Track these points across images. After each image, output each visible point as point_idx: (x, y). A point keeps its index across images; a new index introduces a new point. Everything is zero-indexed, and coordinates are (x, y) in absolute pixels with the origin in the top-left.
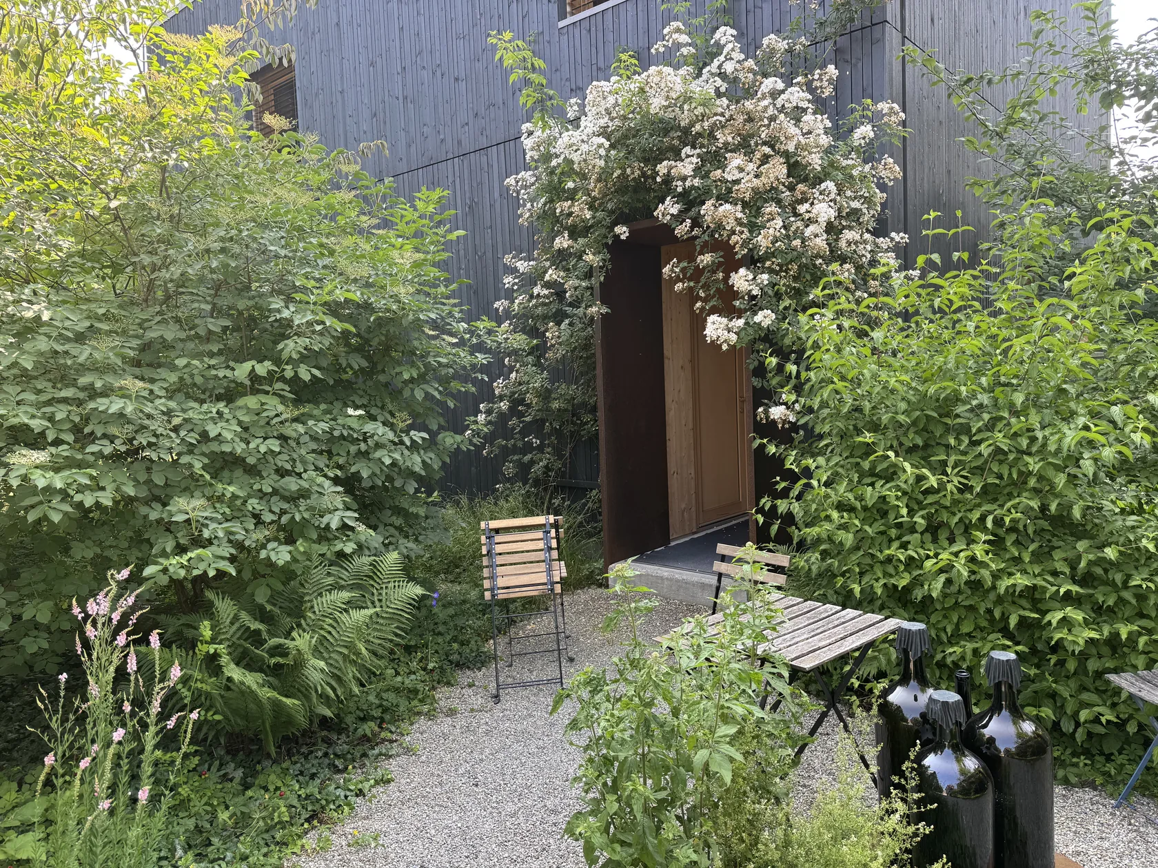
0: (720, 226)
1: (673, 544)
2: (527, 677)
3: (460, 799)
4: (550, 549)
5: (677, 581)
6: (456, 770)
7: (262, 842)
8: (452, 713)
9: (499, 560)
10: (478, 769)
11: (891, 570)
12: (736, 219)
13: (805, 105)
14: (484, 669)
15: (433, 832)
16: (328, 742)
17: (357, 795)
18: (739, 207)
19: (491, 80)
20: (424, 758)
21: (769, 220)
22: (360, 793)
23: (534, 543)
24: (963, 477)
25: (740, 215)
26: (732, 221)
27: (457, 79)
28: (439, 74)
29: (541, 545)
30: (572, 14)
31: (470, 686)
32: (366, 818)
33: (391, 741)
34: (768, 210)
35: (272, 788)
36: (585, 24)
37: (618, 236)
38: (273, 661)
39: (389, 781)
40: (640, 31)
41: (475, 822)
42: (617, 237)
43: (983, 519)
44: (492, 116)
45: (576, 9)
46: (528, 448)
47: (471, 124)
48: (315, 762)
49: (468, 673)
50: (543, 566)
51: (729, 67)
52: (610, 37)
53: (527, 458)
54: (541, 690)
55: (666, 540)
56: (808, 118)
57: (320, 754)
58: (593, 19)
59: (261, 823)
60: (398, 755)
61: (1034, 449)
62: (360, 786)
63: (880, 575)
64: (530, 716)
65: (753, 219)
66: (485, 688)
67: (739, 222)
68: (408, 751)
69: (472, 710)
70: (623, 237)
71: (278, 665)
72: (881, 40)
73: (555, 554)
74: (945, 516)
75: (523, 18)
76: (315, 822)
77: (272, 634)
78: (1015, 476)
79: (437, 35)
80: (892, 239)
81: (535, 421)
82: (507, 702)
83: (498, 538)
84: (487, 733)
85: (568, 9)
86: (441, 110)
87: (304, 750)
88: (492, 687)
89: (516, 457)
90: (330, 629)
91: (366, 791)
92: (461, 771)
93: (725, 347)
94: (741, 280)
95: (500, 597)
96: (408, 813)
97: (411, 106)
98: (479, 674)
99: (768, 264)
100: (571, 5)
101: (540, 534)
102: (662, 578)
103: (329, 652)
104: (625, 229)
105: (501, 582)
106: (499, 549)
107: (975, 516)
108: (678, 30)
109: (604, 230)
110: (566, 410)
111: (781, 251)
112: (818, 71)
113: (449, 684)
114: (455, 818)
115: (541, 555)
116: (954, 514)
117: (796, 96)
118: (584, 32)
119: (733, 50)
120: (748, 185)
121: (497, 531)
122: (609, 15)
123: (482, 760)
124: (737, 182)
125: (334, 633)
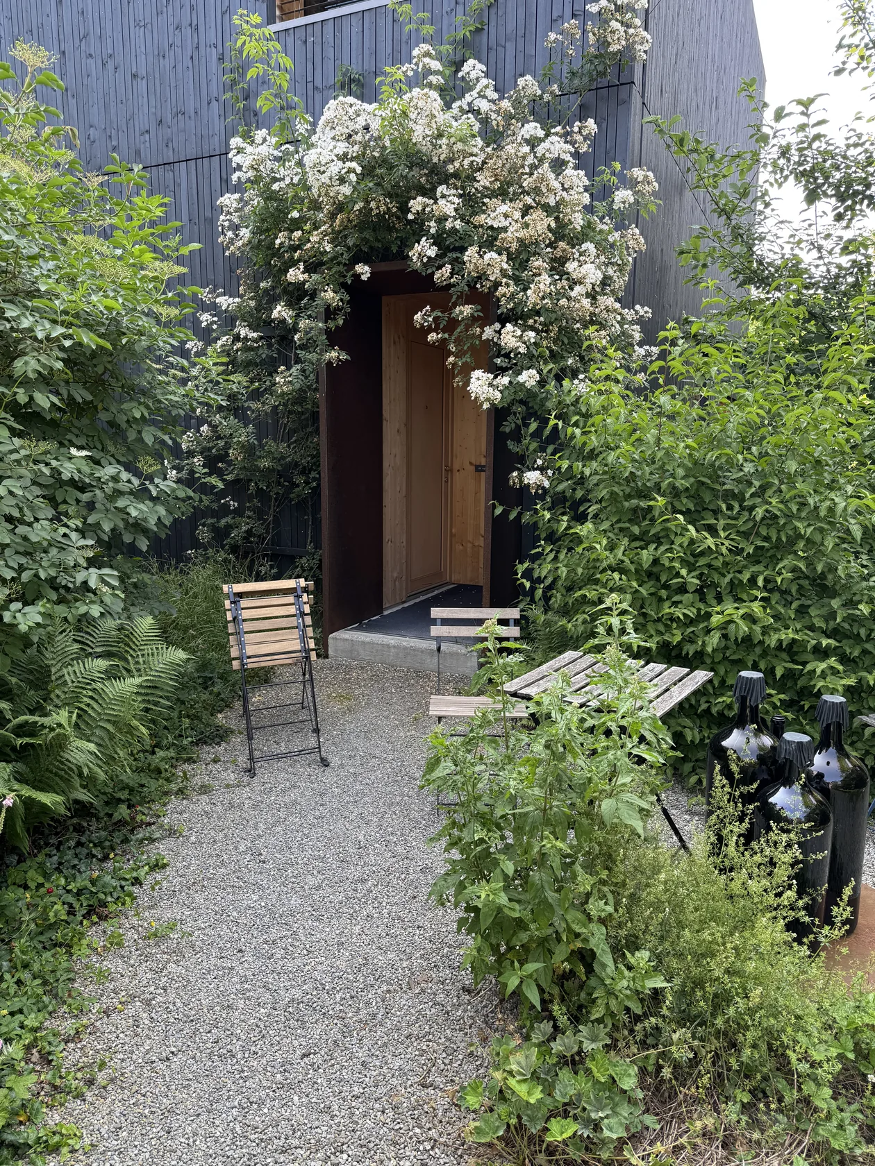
0: (482, 276)
1: (386, 613)
2: (276, 750)
3: (252, 878)
4: (303, 614)
5: (405, 648)
6: (236, 848)
7: (40, 946)
8: (205, 789)
9: (247, 626)
10: (260, 844)
11: (662, 628)
12: (502, 270)
13: (568, 157)
14: (223, 744)
15: (235, 914)
16: (79, 829)
17: (133, 884)
18: (504, 257)
19: (180, 83)
20: (193, 839)
21: (535, 275)
22: (137, 881)
23: (284, 608)
24: (732, 540)
25: (505, 266)
26: (497, 271)
27: (135, 76)
28: (111, 66)
29: (292, 610)
30: (282, 20)
31: (215, 761)
32: (151, 907)
33: (150, 824)
34: (536, 264)
35: (32, 885)
36: (300, 34)
37: (359, 276)
38: (19, 741)
39: (165, 866)
40: (367, 52)
41: (279, 899)
42: (357, 277)
43: (753, 581)
44: (181, 125)
45: (287, 15)
46: (225, 510)
47: (153, 132)
48: (71, 853)
49: (207, 748)
50: (296, 633)
51: (484, 105)
52: (330, 53)
53: (223, 522)
54: (295, 761)
55: (380, 609)
56: (569, 171)
57: (72, 843)
58: (310, 29)
59: (33, 926)
60: (163, 838)
61: (803, 514)
62: (135, 874)
63: (653, 632)
64: (294, 787)
65: (517, 273)
66: (234, 762)
67: (504, 273)
68: (172, 832)
69: (228, 786)
70: (364, 278)
71: (25, 747)
72: (626, 102)
73: (308, 620)
74: (716, 577)
75: (223, 14)
76: (95, 918)
77: (16, 713)
78: (784, 539)
79: (109, 16)
80: (637, 312)
81: (236, 481)
82: (265, 773)
83: (244, 603)
84: (254, 807)
85: (278, 13)
86: (113, 110)
87: (53, 840)
88: (243, 760)
89: (210, 521)
90: (91, 702)
91: (142, 878)
92: (242, 849)
93: (486, 406)
94: (510, 336)
95: (250, 666)
96: (199, 899)
97: (73, 102)
98: (221, 749)
99: (531, 322)
100: (281, 9)
101: (291, 599)
102: (388, 646)
103: (91, 728)
104: (367, 268)
105: (249, 650)
106: (245, 614)
107: (746, 577)
108: (428, 54)
109: (341, 268)
110: (273, 470)
111: (547, 310)
112: (577, 123)
113: (190, 760)
114: (255, 897)
115: (293, 622)
116: (724, 576)
117: (556, 146)
118: (298, 43)
119: (486, 87)
120: (514, 233)
121: (240, 595)
122: (329, 27)
123: (260, 836)
124: (505, 229)
125: (95, 706)
